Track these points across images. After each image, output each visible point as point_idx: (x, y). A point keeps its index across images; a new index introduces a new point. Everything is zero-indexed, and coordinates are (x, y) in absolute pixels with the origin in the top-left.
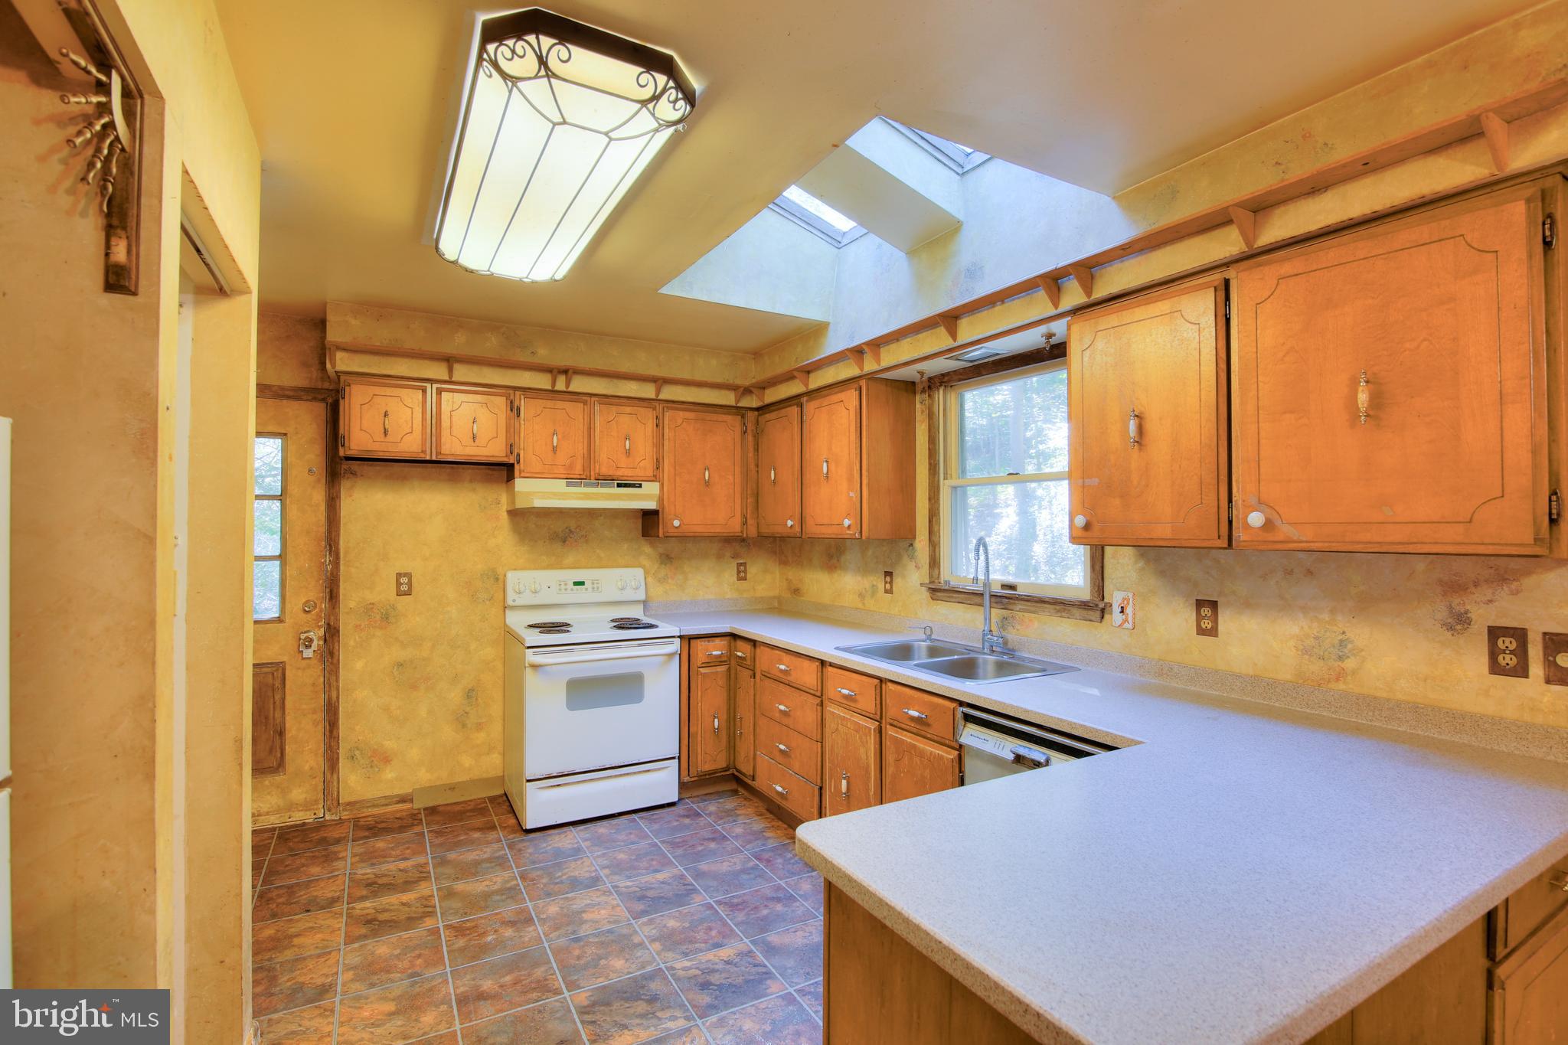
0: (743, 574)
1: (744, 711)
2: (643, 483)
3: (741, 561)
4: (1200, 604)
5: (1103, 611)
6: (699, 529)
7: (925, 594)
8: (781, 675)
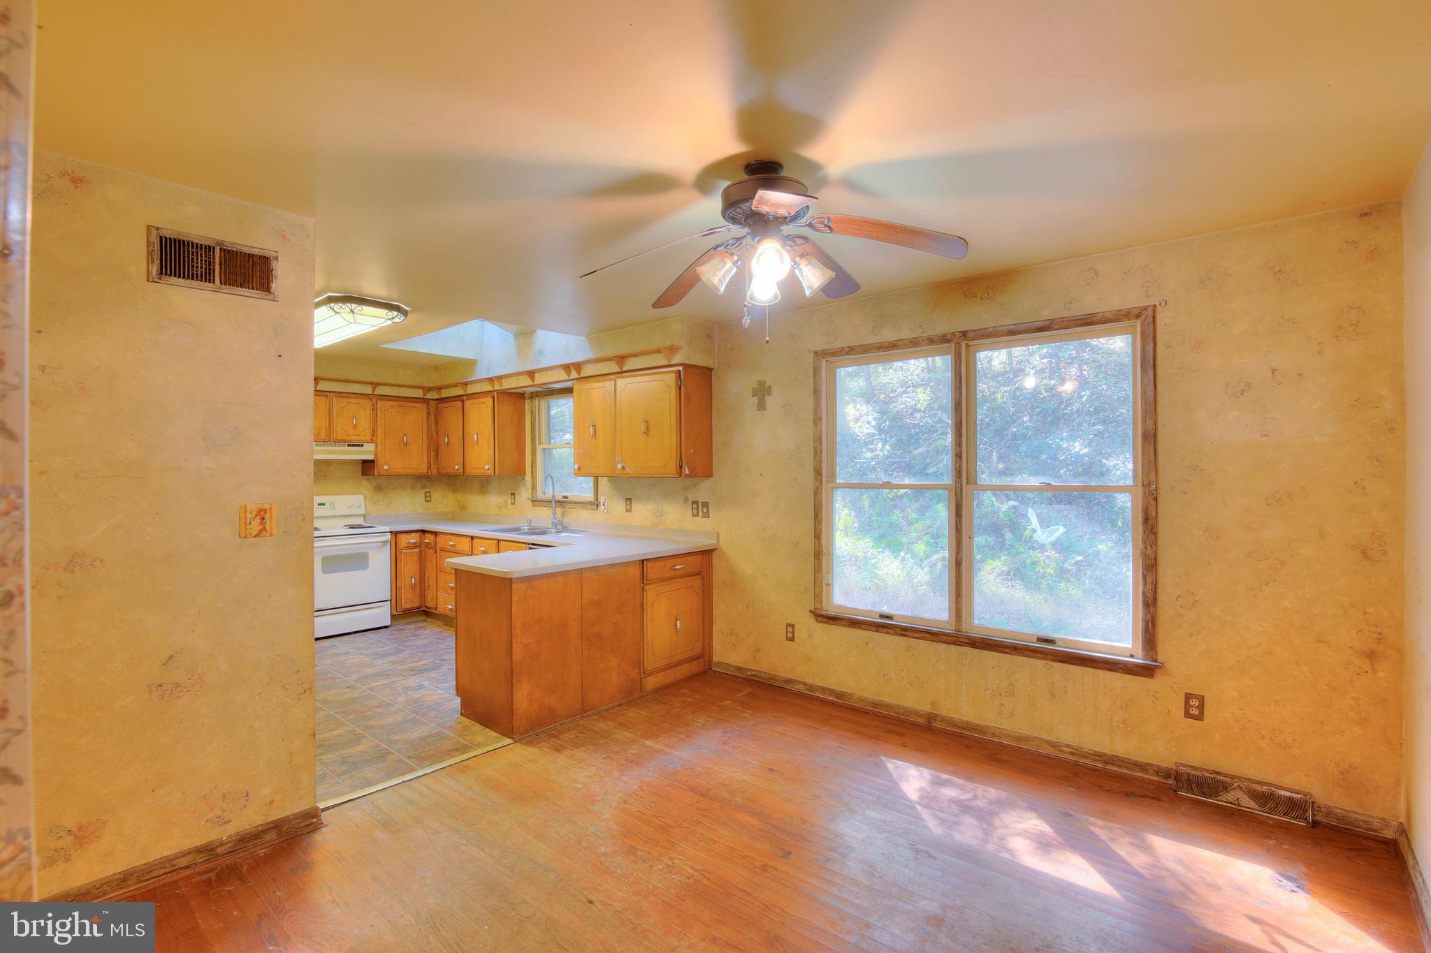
0: (428, 498)
1: (430, 573)
2: (364, 444)
3: (428, 490)
4: (627, 499)
5: (597, 505)
6: (401, 471)
7: (530, 504)
8: (451, 548)
